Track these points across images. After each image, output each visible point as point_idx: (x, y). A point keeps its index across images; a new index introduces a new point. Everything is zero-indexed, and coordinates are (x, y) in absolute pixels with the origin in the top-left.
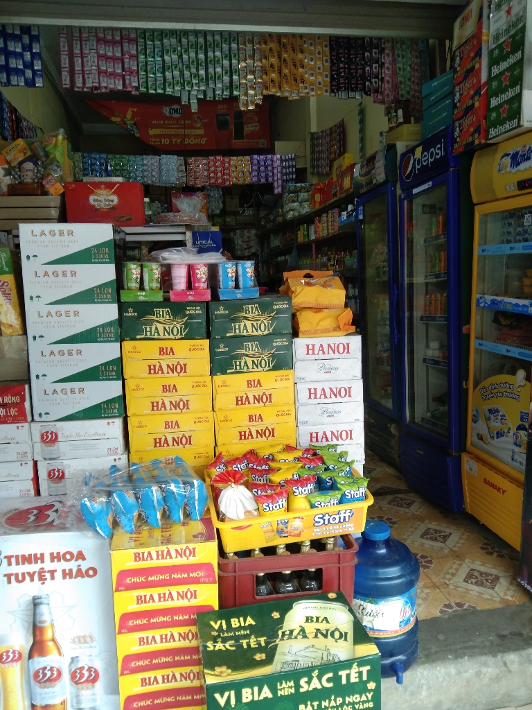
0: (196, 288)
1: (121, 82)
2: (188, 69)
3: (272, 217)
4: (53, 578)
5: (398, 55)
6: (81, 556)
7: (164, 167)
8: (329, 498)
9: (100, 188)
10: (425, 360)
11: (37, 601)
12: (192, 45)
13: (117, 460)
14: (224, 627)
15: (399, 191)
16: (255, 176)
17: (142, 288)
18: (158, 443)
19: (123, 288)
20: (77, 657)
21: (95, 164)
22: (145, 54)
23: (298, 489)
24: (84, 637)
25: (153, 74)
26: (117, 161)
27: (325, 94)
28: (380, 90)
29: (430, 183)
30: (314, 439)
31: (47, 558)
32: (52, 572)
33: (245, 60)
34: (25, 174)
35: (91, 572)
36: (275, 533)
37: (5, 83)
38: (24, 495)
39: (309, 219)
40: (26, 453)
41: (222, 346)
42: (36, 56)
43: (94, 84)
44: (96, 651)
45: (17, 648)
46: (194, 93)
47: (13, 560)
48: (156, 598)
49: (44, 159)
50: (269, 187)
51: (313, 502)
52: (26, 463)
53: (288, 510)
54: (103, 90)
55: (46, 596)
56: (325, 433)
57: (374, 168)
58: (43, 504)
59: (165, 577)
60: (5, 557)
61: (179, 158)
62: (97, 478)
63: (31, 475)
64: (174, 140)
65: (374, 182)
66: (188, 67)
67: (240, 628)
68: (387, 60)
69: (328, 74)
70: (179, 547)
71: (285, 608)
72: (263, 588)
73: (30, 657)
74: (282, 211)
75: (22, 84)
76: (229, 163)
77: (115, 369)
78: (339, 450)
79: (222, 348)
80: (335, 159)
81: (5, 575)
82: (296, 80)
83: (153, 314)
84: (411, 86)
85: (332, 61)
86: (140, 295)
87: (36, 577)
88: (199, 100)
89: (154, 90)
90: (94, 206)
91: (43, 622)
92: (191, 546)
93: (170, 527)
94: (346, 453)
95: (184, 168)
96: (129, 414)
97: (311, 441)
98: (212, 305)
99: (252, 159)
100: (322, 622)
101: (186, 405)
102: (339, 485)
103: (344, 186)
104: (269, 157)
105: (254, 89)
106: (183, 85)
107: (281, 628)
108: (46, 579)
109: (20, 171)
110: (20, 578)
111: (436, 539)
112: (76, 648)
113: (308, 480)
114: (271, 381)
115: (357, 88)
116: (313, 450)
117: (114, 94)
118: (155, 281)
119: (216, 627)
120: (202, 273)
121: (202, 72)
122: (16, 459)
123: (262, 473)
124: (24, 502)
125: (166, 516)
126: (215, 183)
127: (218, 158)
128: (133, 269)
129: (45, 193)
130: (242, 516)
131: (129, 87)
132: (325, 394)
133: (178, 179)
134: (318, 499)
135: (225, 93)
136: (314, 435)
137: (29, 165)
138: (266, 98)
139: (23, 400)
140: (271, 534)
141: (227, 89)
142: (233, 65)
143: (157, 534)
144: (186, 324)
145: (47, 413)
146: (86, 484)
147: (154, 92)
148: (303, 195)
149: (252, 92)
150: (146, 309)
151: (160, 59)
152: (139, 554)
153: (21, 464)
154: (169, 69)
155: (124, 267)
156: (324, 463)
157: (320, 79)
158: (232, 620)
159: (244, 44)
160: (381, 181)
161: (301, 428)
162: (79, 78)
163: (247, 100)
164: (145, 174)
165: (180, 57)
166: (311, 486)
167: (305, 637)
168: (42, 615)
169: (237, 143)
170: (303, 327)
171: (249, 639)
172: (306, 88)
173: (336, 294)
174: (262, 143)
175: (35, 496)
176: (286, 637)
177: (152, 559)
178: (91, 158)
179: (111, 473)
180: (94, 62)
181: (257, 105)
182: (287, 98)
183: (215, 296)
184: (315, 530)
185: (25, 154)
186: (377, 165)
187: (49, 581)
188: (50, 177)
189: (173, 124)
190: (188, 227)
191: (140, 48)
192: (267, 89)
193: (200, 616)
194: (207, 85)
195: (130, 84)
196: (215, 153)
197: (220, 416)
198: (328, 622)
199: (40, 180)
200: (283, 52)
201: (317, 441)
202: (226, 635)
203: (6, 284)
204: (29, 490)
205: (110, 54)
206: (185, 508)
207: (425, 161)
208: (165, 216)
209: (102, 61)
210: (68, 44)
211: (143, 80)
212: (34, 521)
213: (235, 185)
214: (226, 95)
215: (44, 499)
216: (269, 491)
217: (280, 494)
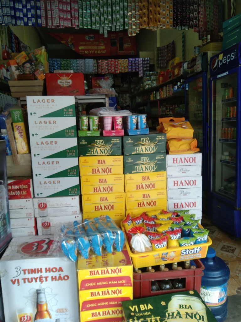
0: (117, 129)
1: (70, 23)
2: (103, 16)
3: (137, 88)
4: (46, 280)
5: (207, 8)
6: (61, 269)
7: (87, 65)
8: (189, 241)
9: (63, 76)
10: (221, 161)
11: (39, 292)
12: (105, 4)
13: (77, 217)
14: (137, 310)
15: (209, 76)
16: (130, 68)
17: (89, 129)
18: (97, 208)
19: (80, 130)
20: (59, 319)
21: (54, 63)
22: (82, 9)
23: (173, 236)
24: (62, 309)
25: (86, 18)
26: (65, 62)
27: (170, 28)
28: (197, 25)
29: (228, 72)
30: (176, 207)
31: (44, 270)
32: (46, 278)
33: (131, 11)
34: (26, 69)
35: (66, 278)
36: (160, 259)
37: (14, 24)
38: (30, 235)
39: (157, 89)
40: (31, 214)
41: (130, 159)
42: (29, 11)
43: (57, 24)
44: (68, 316)
45: (29, 315)
46: (106, 28)
47: (27, 272)
48: (101, 294)
49: (35, 62)
50: (137, 73)
51: (181, 243)
52: (31, 219)
53: (167, 247)
54: (62, 27)
55: (43, 289)
56: (182, 204)
57: (195, 65)
58: (40, 240)
59: (105, 283)
60: (23, 270)
61: (94, 60)
62: (68, 228)
63: (34, 225)
64: (91, 51)
65: (195, 71)
66: (103, 15)
67: (145, 311)
68: (201, 10)
69: (172, 18)
70: (113, 268)
71: (168, 300)
72: (154, 287)
73: (35, 319)
74: (143, 85)
75: (22, 24)
76: (118, 62)
77: (75, 171)
78: (190, 213)
79: (130, 160)
80: (170, 60)
81: (23, 279)
82: (156, 21)
83: (94, 142)
84: (213, 23)
85: (174, 11)
86: (88, 133)
87: (38, 280)
88: (108, 31)
89: (86, 26)
90: (60, 85)
91: (42, 302)
92: (119, 268)
93: (106, 255)
94: (194, 215)
95: (96, 65)
96: (82, 194)
97: (175, 208)
98: (125, 138)
99: (129, 60)
100: (188, 308)
101: (111, 189)
102: (194, 234)
103: (175, 73)
104: (137, 59)
105: (136, 26)
106: (101, 24)
107: (167, 311)
108: (43, 281)
109: (23, 68)
110: (30, 280)
111: (228, 251)
112: (58, 315)
113: (178, 231)
114: (155, 177)
115: (186, 24)
116: (177, 213)
117: (66, 28)
118: (96, 125)
119: (133, 310)
120: (119, 121)
121: (110, 17)
122: (25, 216)
123: (152, 226)
124: (31, 239)
125: (104, 249)
126: (111, 72)
127: (113, 60)
128: (85, 120)
129: (36, 79)
130: (144, 250)
131: (74, 25)
132: (182, 184)
133: (93, 71)
134: (184, 242)
135: (121, 28)
136: (176, 205)
137: (28, 65)
138: (141, 30)
139: (29, 187)
140: (158, 259)
141: (122, 26)
142: (125, 14)
143: (100, 259)
144: (111, 148)
145: (41, 194)
146: (62, 231)
147: (86, 27)
148: (153, 77)
149: (134, 27)
150: (91, 140)
151: (89, 11)
152: (92, 272)
153: (29, 219)
154: (93, 16)
155: (80, 119)
156: (183, 221)
157: (168, 20)
158: (141, 306)
159: (131, 3)
160: (199, 71)
161: (170, 201)
162: (50, 21)
163: (132, 31)
164: (78, 68)
165: (99, 10)
166: (179, 235)
167: (180, 317)
168: (41, 298)
169: (120, 53)
170: (172, 149)
171: (151, 317)
172: (161, 25)
173: (189, 132)
174: (132, 52)
175: (36, 235)
176: (170, 317)
177: (99, 274)
178: (53, 61)
179: (75, 226)
180: (57, 13)
181: (137, 34)
182: (151, 30)
183: (126, 134)
184: (181, 257)
185: (26, 59)
186: (197, 63)
187: (44, 282)
188: (38, 71)
189: (90, 44)
190: (106, 95)
191: (79, 6)
192: (142, 25)
193: (124, 302)
194: (112, 24)
195: (75, 24)
196: (111, 57)
197: (129, 195)
198: (191, 308)
199: (33, 72)
200: (150, 6)
201: (178, 207)
202: (138, 315)
203: (20, 127)
204: (32, 232)
205: (65, 9)
206: (113, 245)
207: (224, 61)
208: (94, 90)
209: (61, 12)
210: (45, 4)
211: (81, 22)
212: (36, 249)
213: (121, 73)
214: (121, 29)
215: (40, 238)
216: (157, 237)
217: (163, 239)
